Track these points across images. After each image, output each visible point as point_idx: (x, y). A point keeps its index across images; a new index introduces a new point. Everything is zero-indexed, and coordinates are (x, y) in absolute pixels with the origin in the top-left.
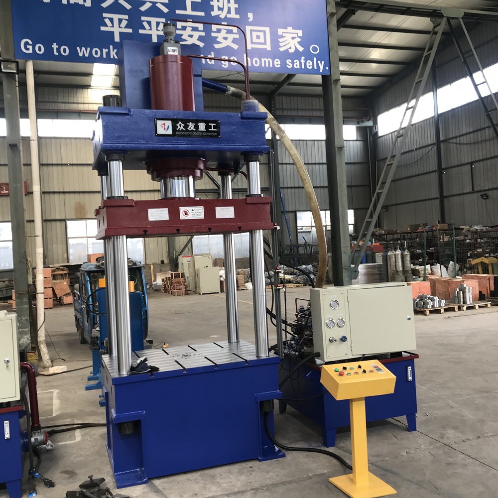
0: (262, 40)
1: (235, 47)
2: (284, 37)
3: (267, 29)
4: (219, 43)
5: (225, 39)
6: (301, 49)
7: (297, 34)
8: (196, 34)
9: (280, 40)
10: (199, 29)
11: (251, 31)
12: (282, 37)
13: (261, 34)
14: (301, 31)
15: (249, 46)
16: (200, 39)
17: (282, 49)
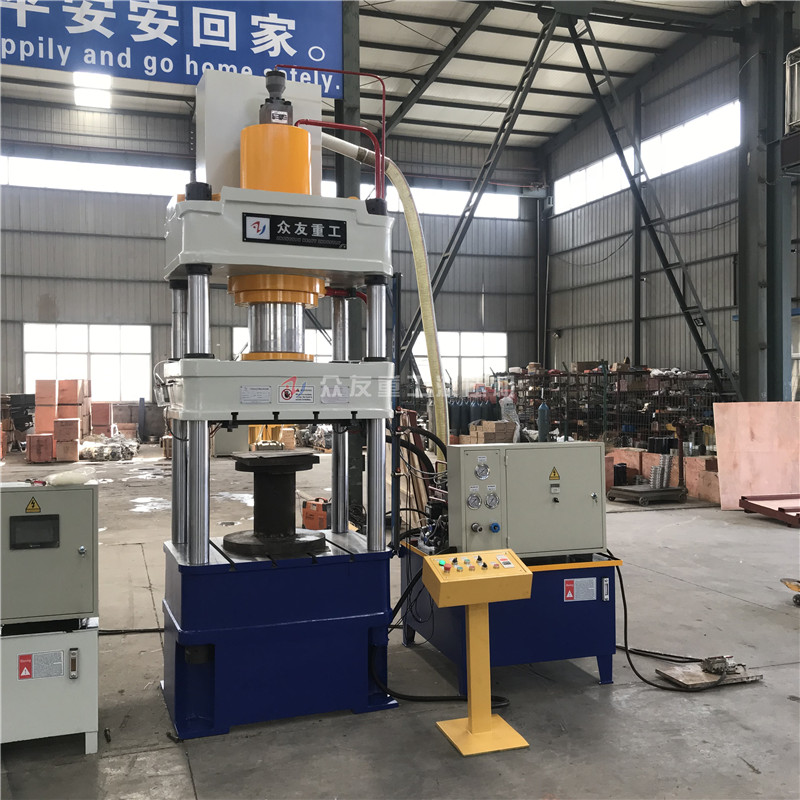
0: (221, 33)
1: (172, 41)
2: (263, 29)
3: (232, 16)
4: (142, 32)
5: (154, 26)
6: (291, 52)
7: (286, 26)
8: (100, 16)
9: (255, 35)
10: (106, 7)
11: (202, 16)
12: (257, 29)
13: (221, 23)
14: (294, 22)
15: (197, 42)
16: (107, 23)
17: (256, 50)
